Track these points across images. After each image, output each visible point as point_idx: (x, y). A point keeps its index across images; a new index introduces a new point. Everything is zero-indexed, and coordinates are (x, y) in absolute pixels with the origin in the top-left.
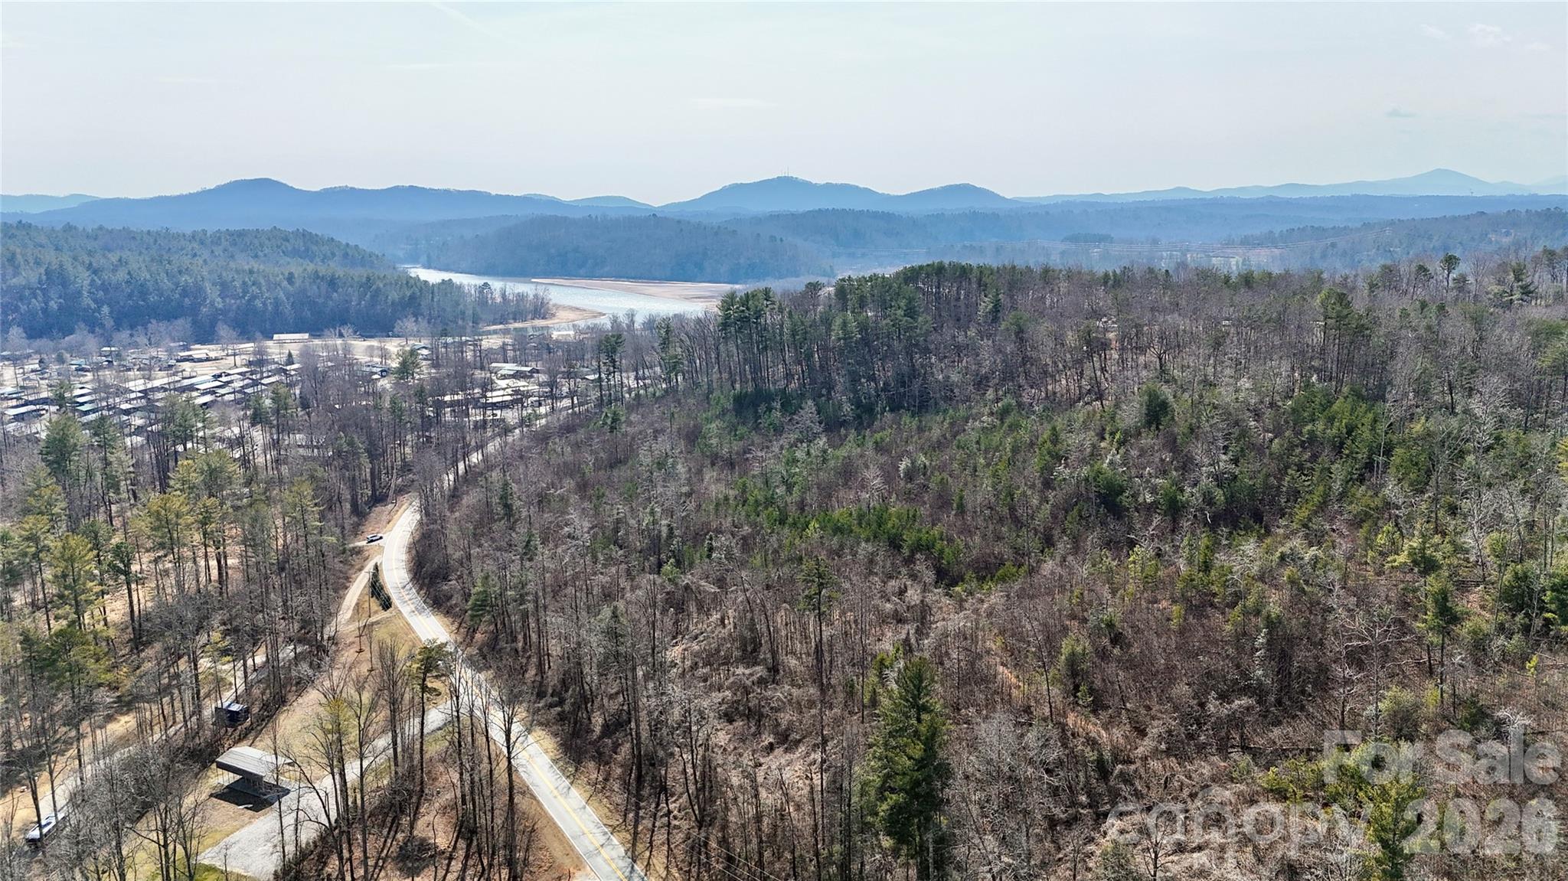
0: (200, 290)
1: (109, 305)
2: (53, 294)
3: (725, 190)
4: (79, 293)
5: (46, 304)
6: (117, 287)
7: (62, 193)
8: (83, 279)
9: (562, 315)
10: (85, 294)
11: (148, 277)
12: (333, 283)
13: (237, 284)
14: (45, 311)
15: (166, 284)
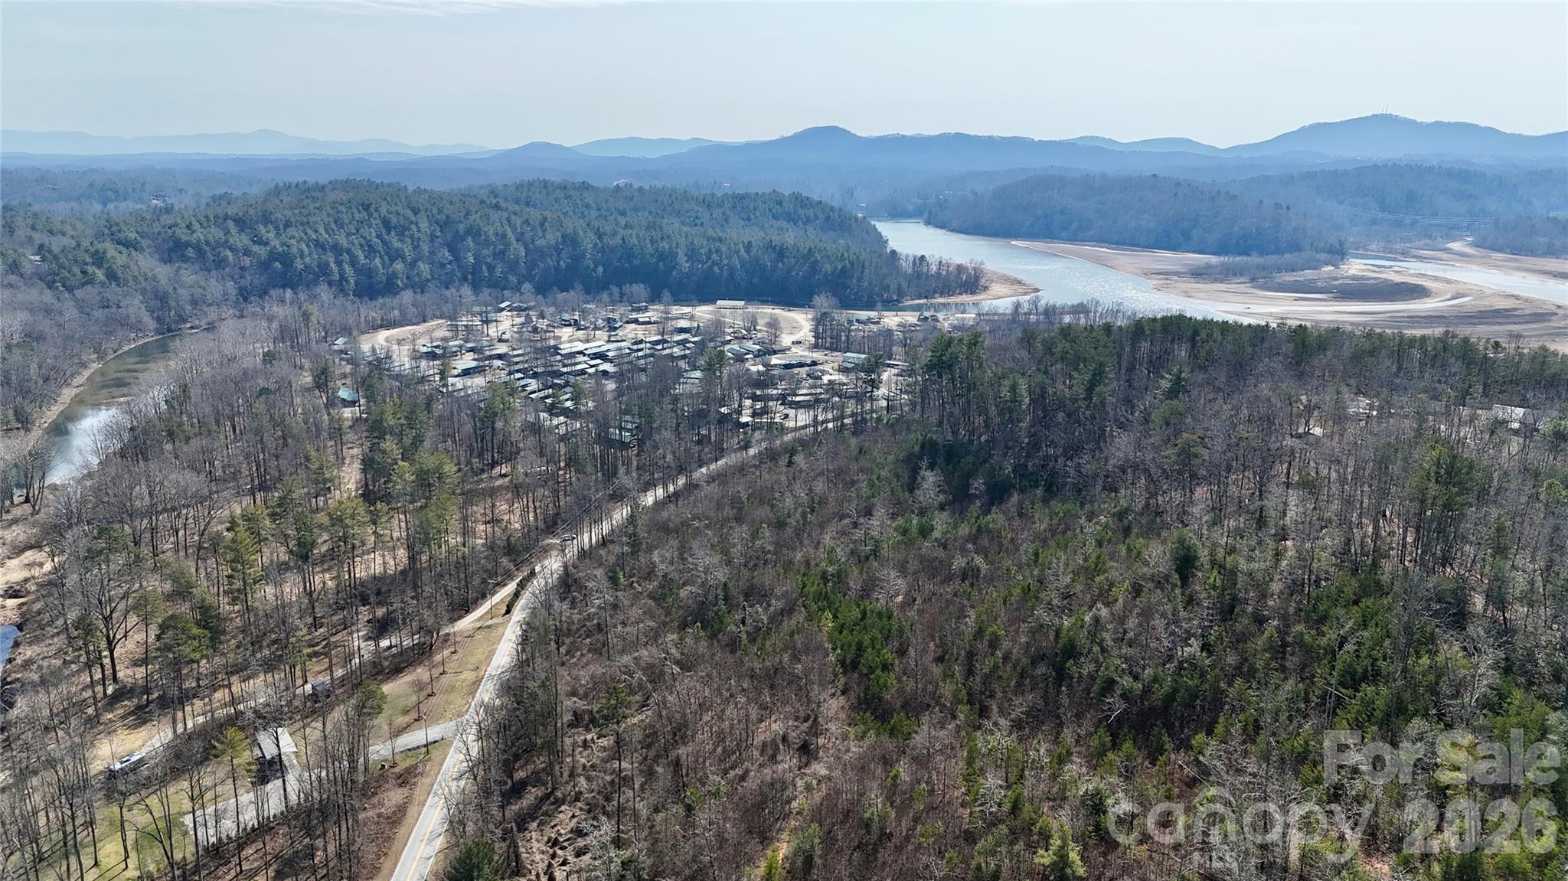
0: (673, 255)
1: (603, 265)
2: (564, 255)
3: (1303, 131)
4: (583, 256)
5: (558, 262)
6: (612, 251)
7: (685, 137)
8: (588, 241)
9: (996, 289)
10: (589, 256)
11: (636, 242)
12: (781, 253)
13: (703, 251)
14: (557, 269)
15: (649, 248)
